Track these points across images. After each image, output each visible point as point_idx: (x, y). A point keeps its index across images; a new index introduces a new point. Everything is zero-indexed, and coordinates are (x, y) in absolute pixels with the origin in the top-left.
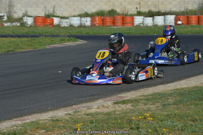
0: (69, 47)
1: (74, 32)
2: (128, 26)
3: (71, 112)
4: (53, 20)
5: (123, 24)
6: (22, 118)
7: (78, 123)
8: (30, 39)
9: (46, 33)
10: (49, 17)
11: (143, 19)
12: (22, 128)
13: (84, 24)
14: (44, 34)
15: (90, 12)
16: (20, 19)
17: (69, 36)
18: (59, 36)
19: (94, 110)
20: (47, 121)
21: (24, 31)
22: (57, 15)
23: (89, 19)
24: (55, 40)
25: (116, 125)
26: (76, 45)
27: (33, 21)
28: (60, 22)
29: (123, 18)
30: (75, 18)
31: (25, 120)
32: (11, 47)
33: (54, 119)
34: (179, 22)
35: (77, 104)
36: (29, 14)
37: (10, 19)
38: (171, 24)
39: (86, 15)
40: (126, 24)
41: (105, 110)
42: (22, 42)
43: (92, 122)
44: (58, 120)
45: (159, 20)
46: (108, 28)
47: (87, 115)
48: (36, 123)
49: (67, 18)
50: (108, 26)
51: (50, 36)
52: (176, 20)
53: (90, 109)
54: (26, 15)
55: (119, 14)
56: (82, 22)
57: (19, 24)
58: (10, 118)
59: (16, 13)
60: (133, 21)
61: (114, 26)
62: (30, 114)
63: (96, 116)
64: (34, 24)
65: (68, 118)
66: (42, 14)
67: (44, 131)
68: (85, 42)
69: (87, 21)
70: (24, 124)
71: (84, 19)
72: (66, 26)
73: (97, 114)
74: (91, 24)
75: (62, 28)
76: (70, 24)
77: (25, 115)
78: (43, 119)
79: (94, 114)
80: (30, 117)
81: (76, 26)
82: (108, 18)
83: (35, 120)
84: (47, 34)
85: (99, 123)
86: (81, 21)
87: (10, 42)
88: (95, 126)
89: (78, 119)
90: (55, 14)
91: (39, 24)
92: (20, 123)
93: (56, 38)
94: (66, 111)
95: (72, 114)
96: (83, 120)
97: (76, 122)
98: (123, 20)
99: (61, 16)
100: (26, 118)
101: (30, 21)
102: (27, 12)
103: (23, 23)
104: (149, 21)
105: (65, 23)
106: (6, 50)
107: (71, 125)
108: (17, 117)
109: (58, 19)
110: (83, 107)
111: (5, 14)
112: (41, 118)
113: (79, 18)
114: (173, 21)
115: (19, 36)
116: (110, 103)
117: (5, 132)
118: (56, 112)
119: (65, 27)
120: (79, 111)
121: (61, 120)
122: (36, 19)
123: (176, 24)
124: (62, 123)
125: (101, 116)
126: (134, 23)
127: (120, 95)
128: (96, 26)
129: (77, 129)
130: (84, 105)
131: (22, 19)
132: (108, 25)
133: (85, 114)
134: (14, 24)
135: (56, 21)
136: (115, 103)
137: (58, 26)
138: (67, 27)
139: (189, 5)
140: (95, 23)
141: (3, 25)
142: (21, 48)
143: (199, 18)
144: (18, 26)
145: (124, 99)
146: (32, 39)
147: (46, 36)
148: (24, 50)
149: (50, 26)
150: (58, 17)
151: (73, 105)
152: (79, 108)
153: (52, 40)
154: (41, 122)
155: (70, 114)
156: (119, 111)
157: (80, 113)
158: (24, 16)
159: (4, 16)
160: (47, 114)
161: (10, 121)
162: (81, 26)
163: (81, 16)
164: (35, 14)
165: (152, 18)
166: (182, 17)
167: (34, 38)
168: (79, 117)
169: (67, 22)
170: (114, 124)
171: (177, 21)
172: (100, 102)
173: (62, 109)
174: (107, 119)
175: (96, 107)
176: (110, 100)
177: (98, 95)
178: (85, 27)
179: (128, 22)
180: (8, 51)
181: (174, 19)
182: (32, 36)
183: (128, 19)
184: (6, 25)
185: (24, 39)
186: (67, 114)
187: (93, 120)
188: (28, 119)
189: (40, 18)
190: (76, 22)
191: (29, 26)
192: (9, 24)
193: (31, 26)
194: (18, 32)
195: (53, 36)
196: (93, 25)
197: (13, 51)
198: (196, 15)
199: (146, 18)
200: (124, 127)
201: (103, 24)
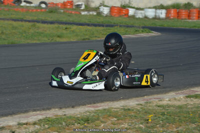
0: (143, 38)
1: (148, 24)
3: (142, 102)
4: (128, 11)
6: (95, 105)
7: (150, 114)
8: (105, 28)
9: (120, 23)
10: (124, 7)
12: (95, 114)
13: (159, 16)
14: (119, 24)
15: (165, 5)
16: (96, 8)
17: (143, 28)
18: (133, 27)
19: (165, 102)
20: (118, 110)
21: (100, 20)
22: (133, 6)
23: (164, 11)
24: (129, 30)
25: (187, 119)
26: (150, 37)
27: (109, 10)
28: (135, 13)
30: (150, 10)
31: (97, 107)
32: (87, 35)
33: (126, 108)
35: (149, 95)
36: (105, 4)
37: (88, 8)
39: (162, 7)
41: (177, 103)
42: (97, 31)
43: (163, 114)
44: (129, 110)
46: (183, 21)
47: (159, 106)
48: (109, 110)
49: (142, 9)
50: (182, 19)
51: (124, 26)
53: (161, 100)
54: (103, 5)
55: (195, 8)
56: (157, 14)
57: (95, 14)
58: (84, 104)
59: (93, 2)
61: (189, 19)
62: (102, 101)
63: (167, 108)
64: (110, 14)
65: (139, 109)
66: (118, 5)
67: (116, 119)
68: (159, 34)
69: (162, 14)
70: (97, 110)
71: (159, 11)
72: (141, 17)
73: (169, 106)
74: (166, 16)
75: (137, 19)
76: (145, 15)
77: (98, 102)
78: (115, 107)
79: (166, 106)
80: (102, 104)
81: (151, 18)
82: (184, 11)
83: (107, 107)
84: (122, 24)
85: (170, 116)
86: (156, 12)
87: (86, 31)
88: (167, 118)
89: (150, 109)
90: (131, 5)
91: (115, 14)
92: (92, 109)
93: (130, 28)
94: (138, 101)
95: (143, 104)
96: (154, 111)
97: (147, 113)
99: (136, 7)
100: (98, 105)
101: (105, 11)
102: (104, 2)
103: (99, 13)
105: (140, 15)
106: (82, 38)
107: (142, 116)
108: (91, 103)
109: (134, 10)
110: (154, 98)
111: (83, 3)
112: (112, 107)
113: (154, 10)
115: (95, 25)
116: (182, 96)
117: (78, 117)
118: (127, 101)
119: (139, 18)
120: (150, 103)
121: (133, 110)
122: (112, 9)
124: (134, 112)
125: (172, 108)
127: (192, 89)
128: (171, 19)
129: (148, 120)
130: (156, 96)
131: (98, 8)
133: (156, 106)
134: (91, 13)
135: (131, 12)
136: (187, 97)
137: (133, 17)
138: (142, 19)
140: (170, 15)
141: (80, 13)
142: (96, 37)
144: (94, 15)
145: (197, 93)
146: (108, 28)
147: (120, 26)
148: (99, 39)
149: (125, 16)
150: (134, 8)
151: (144, 96)
152: (150, 99)
153: (126, 30)
154: (113, 110)
155: (141, 105)
156: (191, 105)
157: (151, 104)
158: (100, 6)
159: (82, 5)
160: (119, 102)
161: (83, 107)
162: (155, 18)
163: (156, 8)
164: (111, 4)
167: (109, 28)
168: (150, 108)
169: (141, 14)
170: (185, 117)
172: (172, 94)
173: (134, 99)
174: (179, 112)
175: (167, 99)
176: (182, 94)
177: (171, 87)
178: (159, 19)
180: (84, 39)
182: (107, 26)
184: (83, 13)
185: (99, 28)
186: (138, 105)
187: (164, 112)
188: (100, 106)
189: (116, 8)
190: (151, 13)
191: (105, 15)
192: (86, 13)
193: (107, 16)
194: (94, 21)
195: (128, 27)
196: (167, 17)
197: (89, 39)
200: (196, 122)
201: (178, 17)
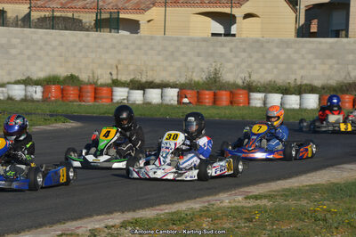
2: (104, 102)
5: (95, 98)
11: (128, 93)
13: (32, 96)
23: (39, 89)
29: (95, 89)
30: (16, 87)
34: (186, 100)
38: (172, 102)
40: (101, 99)
45: (154, 96)
50: (71, 102)
52: (180, 96)
56: (28, 94)
60: (112, 95)
69: (37, 92)
71: (31, 89)
74: (43, 96)
76: (9, 95)
81: (18, 98)
82: (72, 88)
86: (26, 91)
98: (95, 93)
104: (137, 96)
113: (23, 86)
114: (176, 98)
123: (180, 102)
126: (114, 97)
128: (52, 102)
132: (71, 99)
139: (194, 74)
140: (50, 96)
143: (215, 95)
162: (25, 100)
165: (142, 92)
166: (189, 92)
169: (2, 93)
171: (182, 98)
178: (33, 101)
179: (104, 95)
181: (176, 94)
183: (105, 91)
190: (18, 92)
196: (45, 99)
198: (211, 90)
199: (132, 91)
201: (63, 97)
